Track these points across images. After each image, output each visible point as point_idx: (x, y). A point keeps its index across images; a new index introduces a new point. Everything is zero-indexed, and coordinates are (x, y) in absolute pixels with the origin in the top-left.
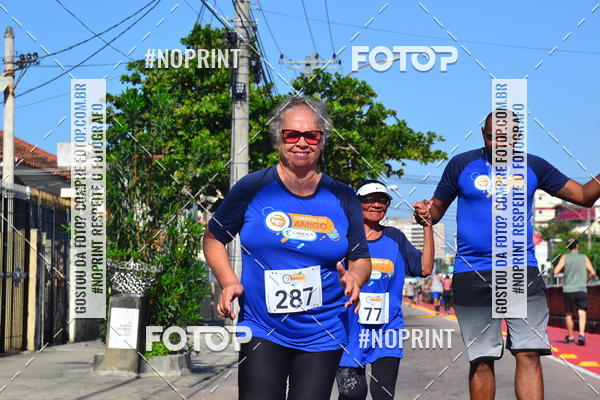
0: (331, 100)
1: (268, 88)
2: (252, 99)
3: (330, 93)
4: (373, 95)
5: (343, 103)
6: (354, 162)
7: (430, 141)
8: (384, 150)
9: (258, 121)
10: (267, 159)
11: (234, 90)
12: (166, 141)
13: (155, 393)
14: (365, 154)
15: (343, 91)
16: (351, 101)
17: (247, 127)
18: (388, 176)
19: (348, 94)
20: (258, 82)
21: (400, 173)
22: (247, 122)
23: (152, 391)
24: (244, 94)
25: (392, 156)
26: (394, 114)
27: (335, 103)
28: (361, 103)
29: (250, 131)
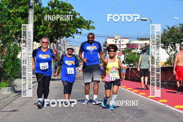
0: (60, 9)
1: (40, 5)
2: (35, 8)
3: (59, 7)
4: (73, 8)
5: (63, 10)
6: (67, 29)
7: (90, 23)
8: (76, 25)
9: (37, 15)
10: (39, 27)
11: (29, 5)
12: (7, 20)
13: (3, 99)
14: (70, 26)
15: (63, 7)
16: (66, 10)
17: (33, 17)
18: (77, 33)
19: (65, 8)
20: (37, 3)
21: (80, 33)
22: (33, 15)
23: (2, 98)
24: (32, 6)
25: (78, 27)
26: (79, 14)
27: (61, 10)
28: (69, 11)
29: (34, 18)
